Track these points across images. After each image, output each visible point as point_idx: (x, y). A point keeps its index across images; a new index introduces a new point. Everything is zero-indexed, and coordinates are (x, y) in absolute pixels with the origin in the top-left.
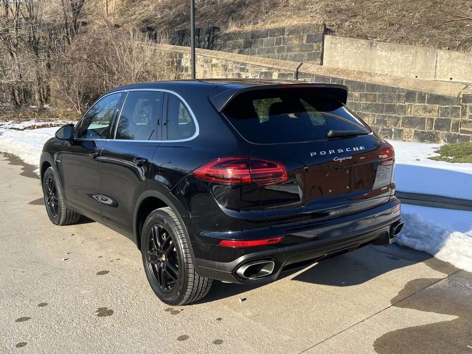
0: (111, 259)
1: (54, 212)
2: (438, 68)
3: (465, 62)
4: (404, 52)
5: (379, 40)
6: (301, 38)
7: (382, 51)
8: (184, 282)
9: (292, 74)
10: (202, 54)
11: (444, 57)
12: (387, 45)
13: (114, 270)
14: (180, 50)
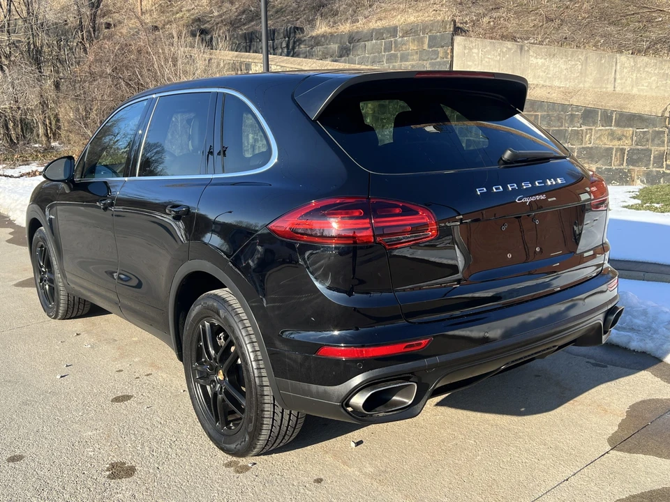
0: (137, 375)
1: (49, 298)
2: (618, 81)
3: (656, 72)
4: (569, 58)
5: (532, 41)
6: (421, 41)
7: (536, 58)
8: (257, 420)
10: (278, 64)
11: (626, 65)
12: (544, 49)
13: (140, 394)
14: (247, 58)
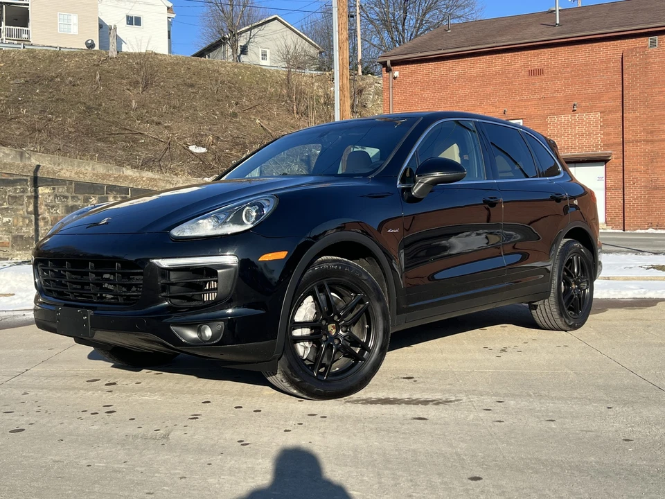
5: (32, 149)
9: (26, 181)
12: (47, 156)
